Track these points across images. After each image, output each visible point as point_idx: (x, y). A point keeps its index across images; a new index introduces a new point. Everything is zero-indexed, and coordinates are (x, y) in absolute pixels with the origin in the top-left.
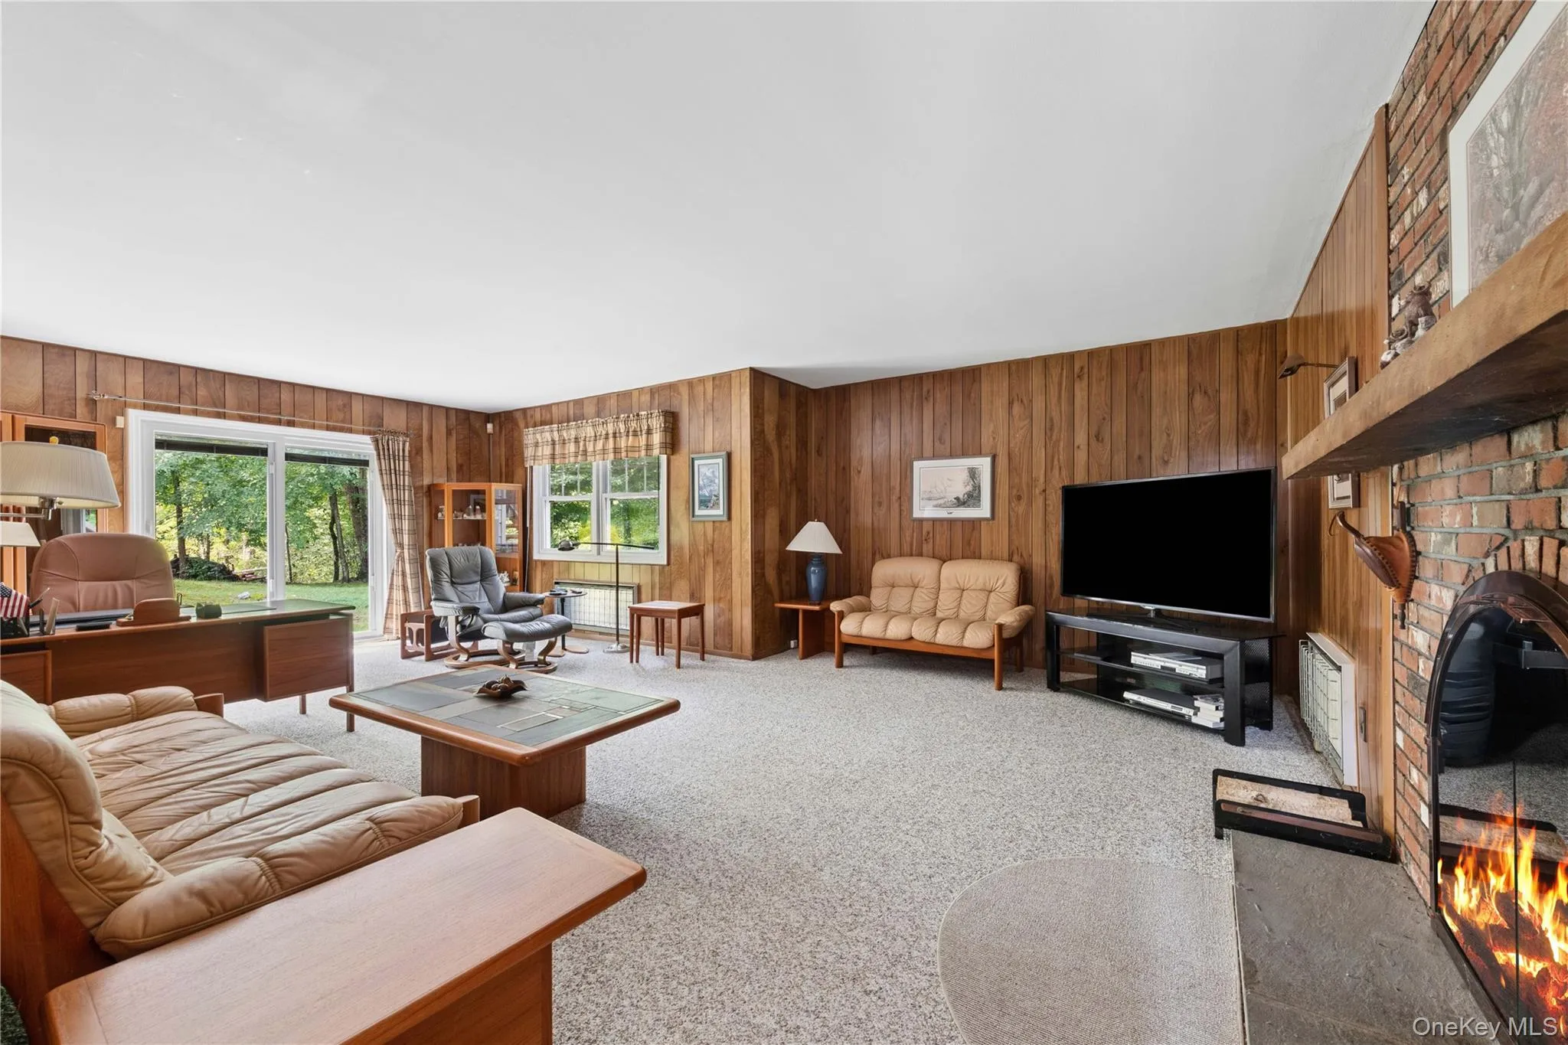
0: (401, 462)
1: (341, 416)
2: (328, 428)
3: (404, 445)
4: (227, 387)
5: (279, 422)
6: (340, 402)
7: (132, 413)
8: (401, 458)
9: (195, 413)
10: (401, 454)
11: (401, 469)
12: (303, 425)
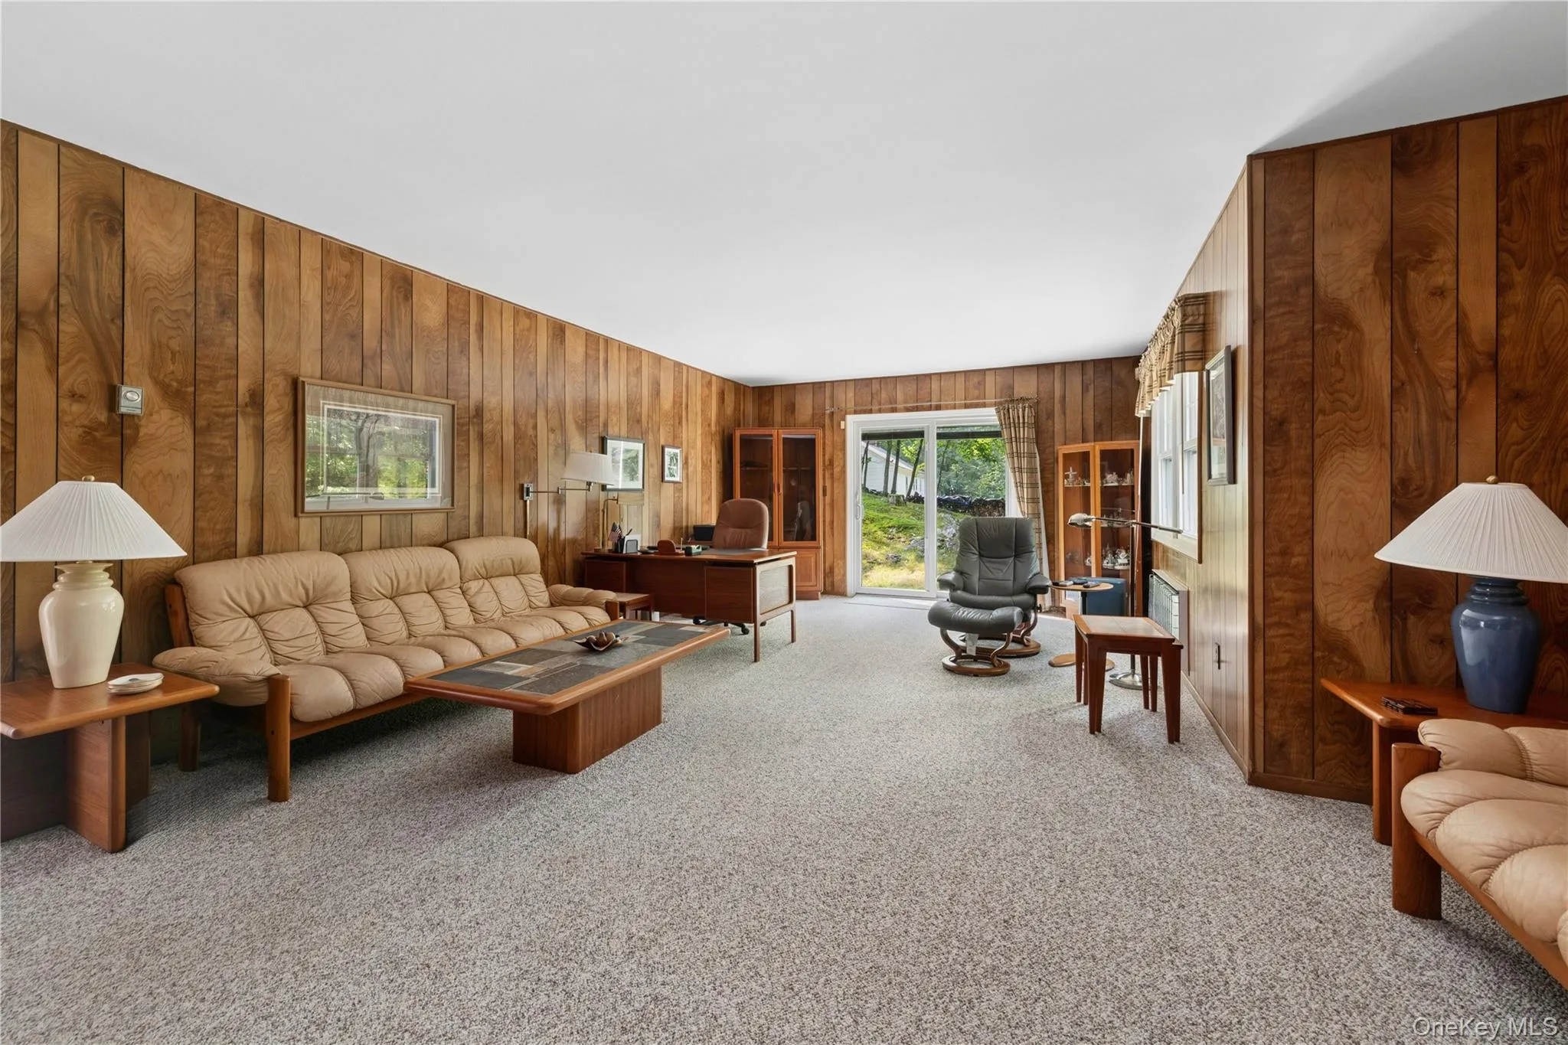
0: (1021, 429)
1: (976, 393)
2: (966, 406)
3: (1024, 411)
4: (898, 387)
5: (930, 408)
6: (976, 380)
7: (850, 418)
8: (1021, 425)
9: (880, 411)
10: (1021, 421)
11: (1022, 436)
12: (947, 408)
